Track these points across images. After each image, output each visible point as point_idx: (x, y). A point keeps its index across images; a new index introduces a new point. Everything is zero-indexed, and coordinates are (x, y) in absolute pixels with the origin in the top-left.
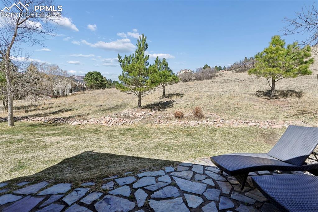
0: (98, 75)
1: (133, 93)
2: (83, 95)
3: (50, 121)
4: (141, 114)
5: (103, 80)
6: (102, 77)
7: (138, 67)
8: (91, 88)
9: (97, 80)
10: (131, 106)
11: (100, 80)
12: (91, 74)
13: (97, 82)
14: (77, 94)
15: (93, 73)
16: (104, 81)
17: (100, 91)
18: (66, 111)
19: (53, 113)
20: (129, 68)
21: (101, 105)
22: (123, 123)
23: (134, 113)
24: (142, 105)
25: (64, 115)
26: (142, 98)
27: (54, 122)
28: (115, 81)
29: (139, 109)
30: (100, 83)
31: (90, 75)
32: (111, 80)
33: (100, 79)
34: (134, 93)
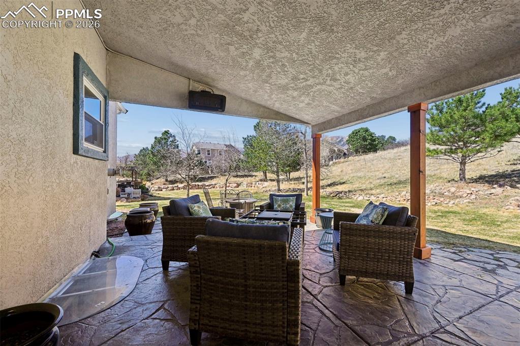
0: (365, 133)
1: (448, 158)
2: (348, 163)
3: (331, 194)
4: (469, 192)
5: (374, 138)
6: (371, 135)
7: (462, 116)
8: (357, 151)
9: (365, 139)
10: (441, 178)
11: (370, 140)
12: (357, 133)
13: (365, 143)
14: (339, 163)
15: (359, 132)
16: (374, 140)
17: (371, 156)
18: (341, 184)
19: (329, 185)
20: (443, 121)
21: (385, 177)
22: (436, 203)
23: (453, 190)
24: (466, 177)
25: (340, 188)
26: (467, 165)
27: (336, 195)
28: (390, 137)
29: (462, 184)
30: (370, 144)
31: (354, 135)
32: (383, 137)
33: (370, 138)
34: (451, 158)
